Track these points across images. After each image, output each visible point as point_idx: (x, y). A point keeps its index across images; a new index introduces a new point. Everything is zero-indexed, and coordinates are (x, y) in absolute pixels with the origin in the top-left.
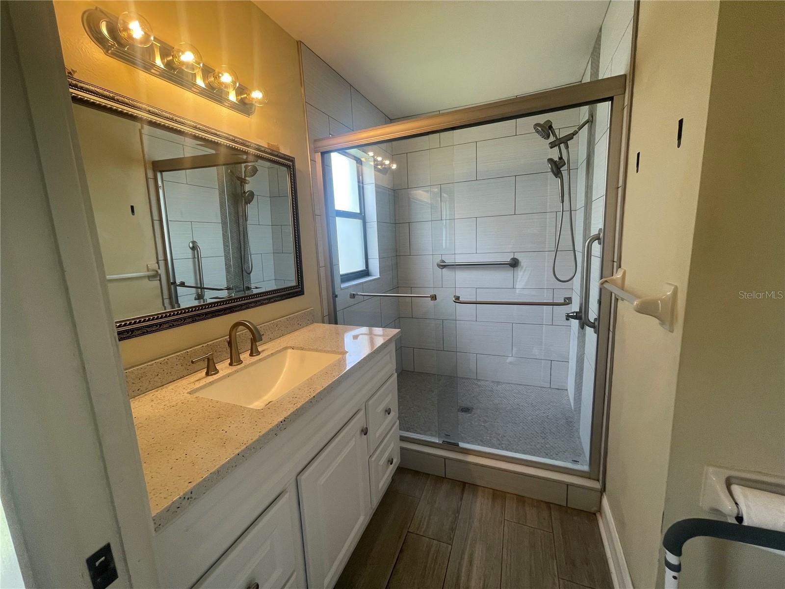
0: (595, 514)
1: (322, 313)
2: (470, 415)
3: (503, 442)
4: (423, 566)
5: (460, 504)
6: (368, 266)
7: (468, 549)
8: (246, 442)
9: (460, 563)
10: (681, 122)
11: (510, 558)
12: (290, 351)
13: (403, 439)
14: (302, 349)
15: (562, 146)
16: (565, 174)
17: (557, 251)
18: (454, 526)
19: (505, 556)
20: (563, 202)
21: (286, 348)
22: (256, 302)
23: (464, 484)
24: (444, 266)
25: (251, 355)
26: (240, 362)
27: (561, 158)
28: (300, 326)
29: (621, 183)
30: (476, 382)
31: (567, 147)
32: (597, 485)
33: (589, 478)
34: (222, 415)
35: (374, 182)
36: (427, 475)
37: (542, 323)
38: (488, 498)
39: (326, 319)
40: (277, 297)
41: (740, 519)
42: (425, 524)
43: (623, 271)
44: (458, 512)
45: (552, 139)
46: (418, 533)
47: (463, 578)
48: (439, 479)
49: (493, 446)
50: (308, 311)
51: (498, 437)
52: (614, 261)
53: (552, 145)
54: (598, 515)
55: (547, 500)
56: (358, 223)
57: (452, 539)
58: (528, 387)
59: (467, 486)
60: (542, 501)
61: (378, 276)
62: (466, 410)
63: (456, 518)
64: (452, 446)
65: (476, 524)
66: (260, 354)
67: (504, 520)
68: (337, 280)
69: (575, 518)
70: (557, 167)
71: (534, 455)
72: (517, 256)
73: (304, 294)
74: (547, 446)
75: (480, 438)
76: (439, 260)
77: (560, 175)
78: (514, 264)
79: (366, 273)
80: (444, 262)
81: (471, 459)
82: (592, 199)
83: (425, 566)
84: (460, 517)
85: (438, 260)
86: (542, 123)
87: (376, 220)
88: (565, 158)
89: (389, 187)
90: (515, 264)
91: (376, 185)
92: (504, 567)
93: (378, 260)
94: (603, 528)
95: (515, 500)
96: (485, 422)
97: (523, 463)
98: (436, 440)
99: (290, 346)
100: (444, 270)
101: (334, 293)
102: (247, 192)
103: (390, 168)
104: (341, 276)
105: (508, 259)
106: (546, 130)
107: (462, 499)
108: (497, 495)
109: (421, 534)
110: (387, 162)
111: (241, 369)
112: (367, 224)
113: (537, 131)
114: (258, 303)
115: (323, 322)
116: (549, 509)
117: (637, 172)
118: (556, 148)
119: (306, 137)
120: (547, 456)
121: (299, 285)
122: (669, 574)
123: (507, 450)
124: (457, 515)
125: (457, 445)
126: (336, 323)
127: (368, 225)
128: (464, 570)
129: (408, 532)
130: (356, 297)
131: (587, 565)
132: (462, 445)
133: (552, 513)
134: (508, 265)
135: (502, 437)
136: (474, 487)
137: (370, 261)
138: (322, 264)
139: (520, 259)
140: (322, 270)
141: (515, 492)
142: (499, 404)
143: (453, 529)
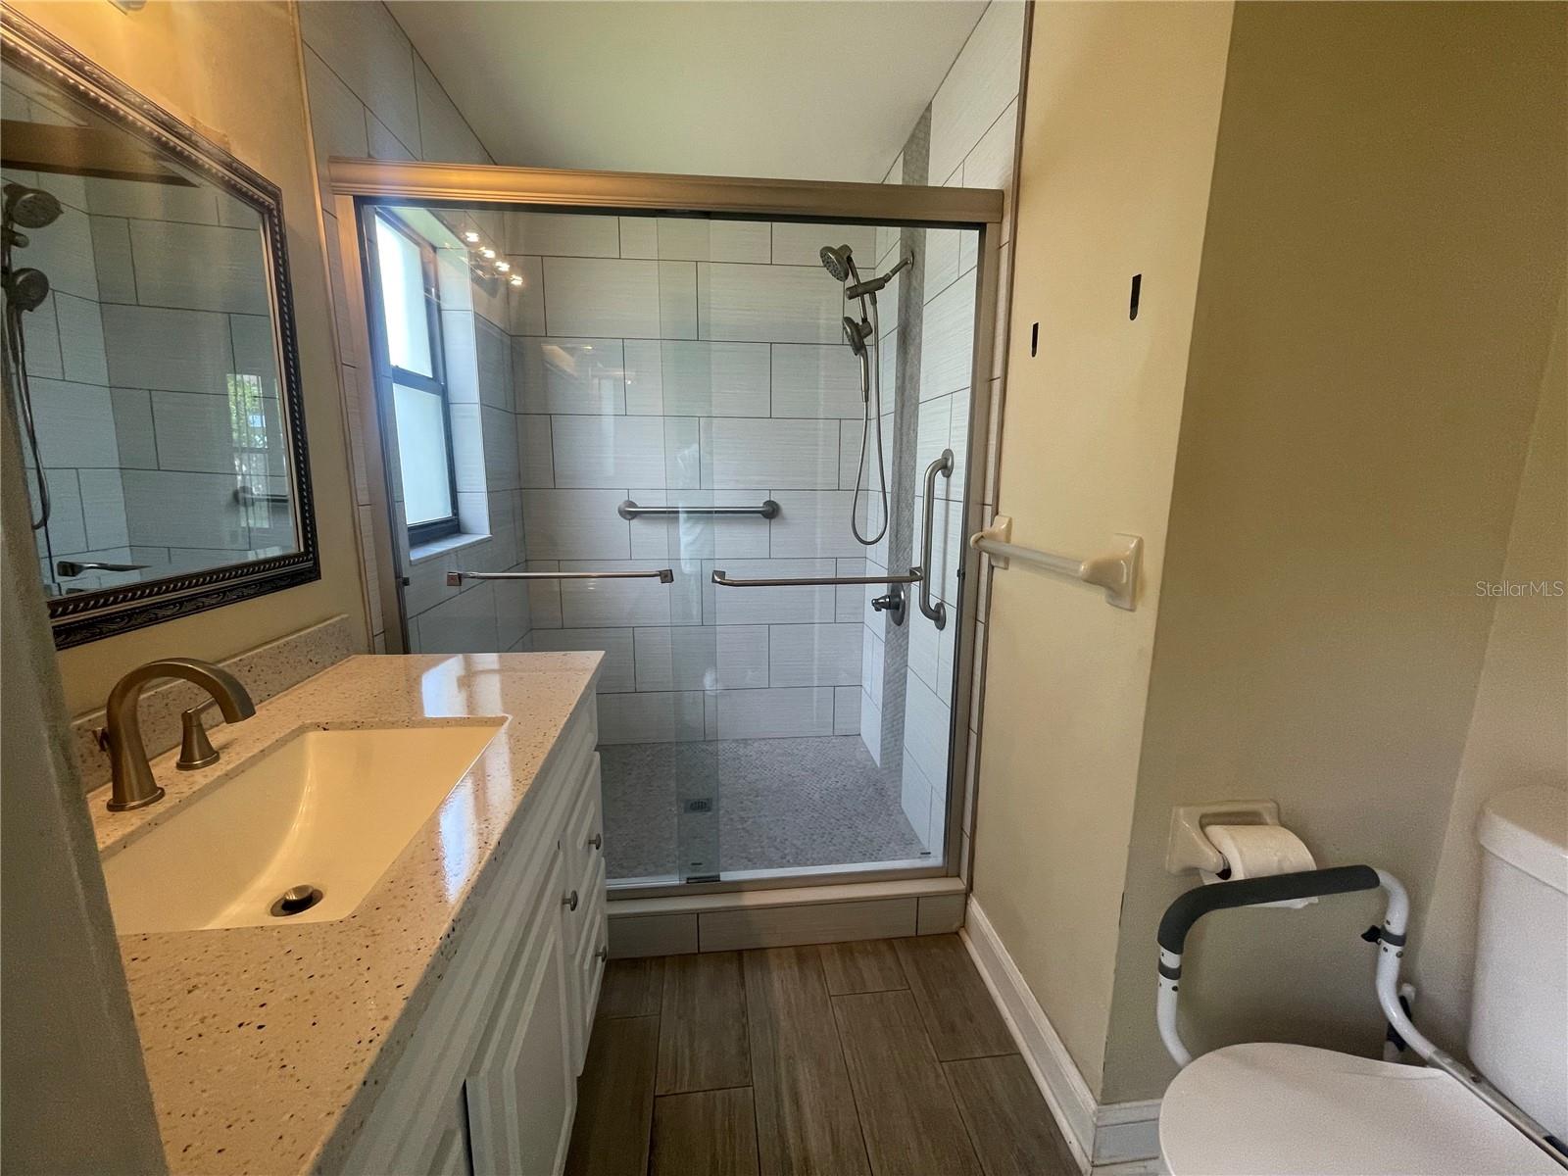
0: (957, 933)
1: (368, 624)
2: (709, 813)
3: (786, 852)
4: (708, 1158)
5: (742, 996)
6: (457, 510)
7: (784, 1080)
8: (374, 1034)
9: (778, 1116)
10: (1137, 280)
11: (859, 1063)
12: (313, 736)
13: (613, 896)
14: (358, 726)
15: (867, 297)
16: (871, 351)
17: (858, 490)
18: (746, 1045)
19: (850, 1062)
20: (867, 400)
21: (302, 730)
22: (181, 602)
23: (740, 953)
24: (633, 515)
25: (186, 764)
26: (153, 793)
27: (865, 320)
28: (316, 667)
29: (998, 372)
30: (704, 747)
31: (874, 302)
32: (959, 885)
33: (947, 877)
34: (199, 974)
35: (470, 306)
36: (661, 960)
37: (811, 621)
38: (790, 967)
39: (379, 641)
40: (246, 585)
41: (1226, 873)
42: (687, 1065)
43: (1007, 520)
44: (744, 1013)
45: (851, 282)
46: (678, 1091)
47: (792, 1138)
48: (686, 961)
49: (771, 865)
50: (333, 625)
51: (776, 843)
52: (984, 504)
53: (853, 293)
54: (963, 934)
55: (887, 935)
56: (431, 401)
57: (748, 1073)
58: (798, 740)
59: (745, 955)
60: (878, 940)
61: (486, 534)
62: (701, 806)
63: (743, 1026)
64: (709, 884)
65: (784, 1024)
66: (217, 759)
67: (830, 997)
68: (404, 540)
69: (934, 951)
70: (859, 335)
71: (844, 862)
72: (775, 497)
73: (318, 576)
74: (859, 839)
75: (744, 855)
76: (623, 501)
77: (863, 352)
78: (771, 512)
79: (452, 527)
80: (632, 505)
81: (750, 899)
82: (918, 400)
83: (713, 1156)
84: (751, 1024)
85: (619, 500)
86: (836, 248)
87: (477, 399)
88: (870, 319)
89: (501, 326)
90: (774, 510)
91: (477, 315)
92: (854, 1083)
93: (484, 497)
94: (974, 950)
95: (836, 954)
96: (743, 820)
97: (830, 881)
98: (674, 880)
99: (311, 724)
100: (634, 522)
101: (398, 575)
102: (22, 271)
103: (508, 283)
104: (411, 529)
105: (758, 503)
106: (841, 263)
107: (743, 985)
108: (805, 955)
109: (686, 1090)
110: (504, 267)
111: (171, 813)
112: (451, 406)
113: (827, 263)
114: (189, 606)
115: (372, 651)
116: (892, 948)
117: (1033, 356)
118: (857, 301)
119: (305, 142)
120: (866, 857)
121: (307, 552)
122: (1167, 984)
123: (799, 865)
124: (744, 1020)
125: (716, 879)
126: (406, 651)
127: (455, 410)
128: (789, 1123)
129: (655, 1097)
130: (464, 581)
131: (971, 1021)
132: (726, 876)
133: (900, 955)
134: (760, 515)
135: (781, 842)
136: (759, 953)
137: (462, 498)
138: (363, 497)
139: (781, 504)
140: (365, 515)
141: (831, 939)
142: (757, 780)
143: (744, 1053)
